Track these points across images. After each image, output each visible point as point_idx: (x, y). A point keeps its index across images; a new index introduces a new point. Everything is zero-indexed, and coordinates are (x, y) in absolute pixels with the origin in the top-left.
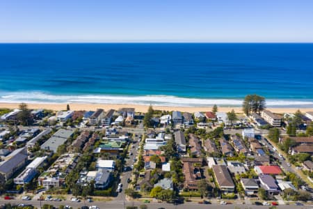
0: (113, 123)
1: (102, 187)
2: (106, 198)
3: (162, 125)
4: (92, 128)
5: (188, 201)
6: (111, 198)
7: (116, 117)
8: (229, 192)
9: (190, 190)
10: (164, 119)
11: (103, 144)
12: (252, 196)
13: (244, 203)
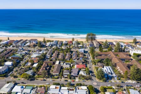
0: (25, 46)
1: (2, 73)
2: (2, 78)
3: (46, 47)
4: (15, 48)
5: (37, 79)
6: (5, 78)
7: (27, 43)
8: (57, 76)
9: (40, 75)
10: (48, 44)
11: (15, 55)
12: (66, 77)
13: (60, 80)
